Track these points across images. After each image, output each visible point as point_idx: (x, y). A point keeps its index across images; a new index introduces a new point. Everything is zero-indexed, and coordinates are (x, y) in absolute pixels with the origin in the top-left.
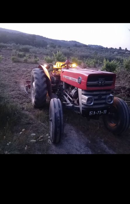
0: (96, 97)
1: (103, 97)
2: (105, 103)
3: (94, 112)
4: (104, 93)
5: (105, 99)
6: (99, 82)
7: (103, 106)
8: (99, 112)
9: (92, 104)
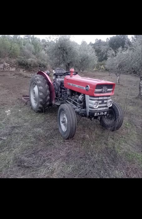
0: (100, 102)
1: (105, 101)
2: (106, 106)
3: (98, 113)
4: (106, 98)
5: (106, 103)
6: (103, 90)
7: (105, 108)
8: (101, 113)
9: (97, 107)
